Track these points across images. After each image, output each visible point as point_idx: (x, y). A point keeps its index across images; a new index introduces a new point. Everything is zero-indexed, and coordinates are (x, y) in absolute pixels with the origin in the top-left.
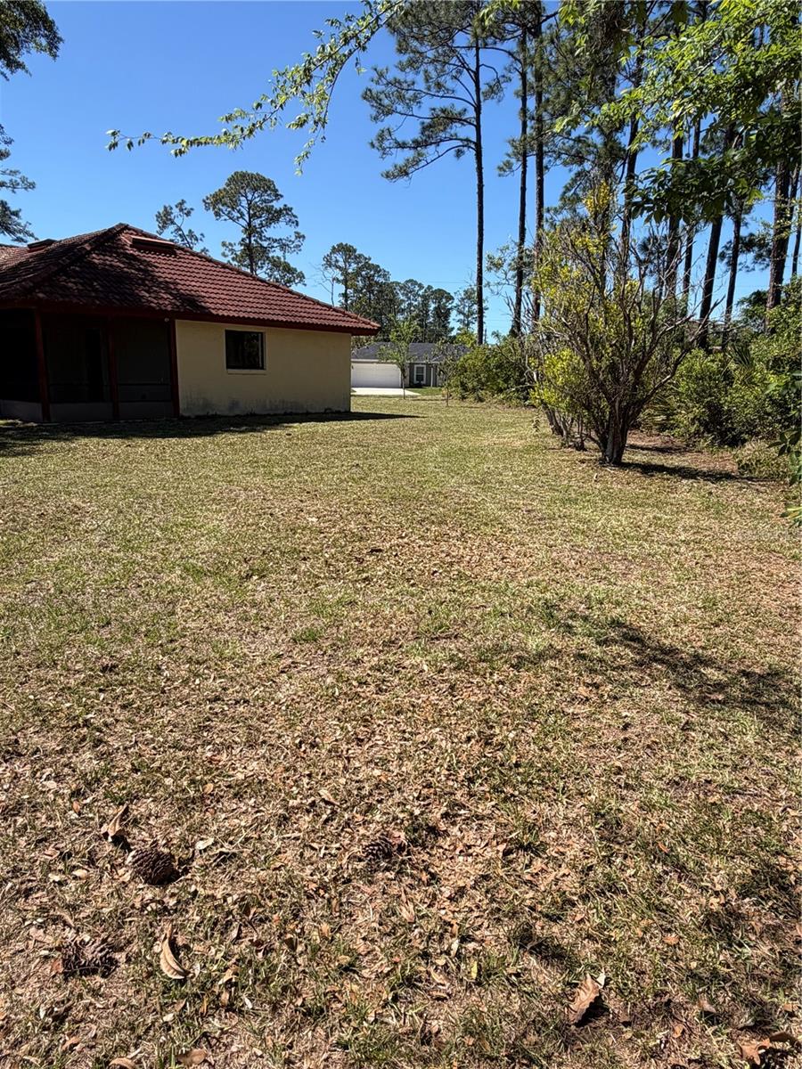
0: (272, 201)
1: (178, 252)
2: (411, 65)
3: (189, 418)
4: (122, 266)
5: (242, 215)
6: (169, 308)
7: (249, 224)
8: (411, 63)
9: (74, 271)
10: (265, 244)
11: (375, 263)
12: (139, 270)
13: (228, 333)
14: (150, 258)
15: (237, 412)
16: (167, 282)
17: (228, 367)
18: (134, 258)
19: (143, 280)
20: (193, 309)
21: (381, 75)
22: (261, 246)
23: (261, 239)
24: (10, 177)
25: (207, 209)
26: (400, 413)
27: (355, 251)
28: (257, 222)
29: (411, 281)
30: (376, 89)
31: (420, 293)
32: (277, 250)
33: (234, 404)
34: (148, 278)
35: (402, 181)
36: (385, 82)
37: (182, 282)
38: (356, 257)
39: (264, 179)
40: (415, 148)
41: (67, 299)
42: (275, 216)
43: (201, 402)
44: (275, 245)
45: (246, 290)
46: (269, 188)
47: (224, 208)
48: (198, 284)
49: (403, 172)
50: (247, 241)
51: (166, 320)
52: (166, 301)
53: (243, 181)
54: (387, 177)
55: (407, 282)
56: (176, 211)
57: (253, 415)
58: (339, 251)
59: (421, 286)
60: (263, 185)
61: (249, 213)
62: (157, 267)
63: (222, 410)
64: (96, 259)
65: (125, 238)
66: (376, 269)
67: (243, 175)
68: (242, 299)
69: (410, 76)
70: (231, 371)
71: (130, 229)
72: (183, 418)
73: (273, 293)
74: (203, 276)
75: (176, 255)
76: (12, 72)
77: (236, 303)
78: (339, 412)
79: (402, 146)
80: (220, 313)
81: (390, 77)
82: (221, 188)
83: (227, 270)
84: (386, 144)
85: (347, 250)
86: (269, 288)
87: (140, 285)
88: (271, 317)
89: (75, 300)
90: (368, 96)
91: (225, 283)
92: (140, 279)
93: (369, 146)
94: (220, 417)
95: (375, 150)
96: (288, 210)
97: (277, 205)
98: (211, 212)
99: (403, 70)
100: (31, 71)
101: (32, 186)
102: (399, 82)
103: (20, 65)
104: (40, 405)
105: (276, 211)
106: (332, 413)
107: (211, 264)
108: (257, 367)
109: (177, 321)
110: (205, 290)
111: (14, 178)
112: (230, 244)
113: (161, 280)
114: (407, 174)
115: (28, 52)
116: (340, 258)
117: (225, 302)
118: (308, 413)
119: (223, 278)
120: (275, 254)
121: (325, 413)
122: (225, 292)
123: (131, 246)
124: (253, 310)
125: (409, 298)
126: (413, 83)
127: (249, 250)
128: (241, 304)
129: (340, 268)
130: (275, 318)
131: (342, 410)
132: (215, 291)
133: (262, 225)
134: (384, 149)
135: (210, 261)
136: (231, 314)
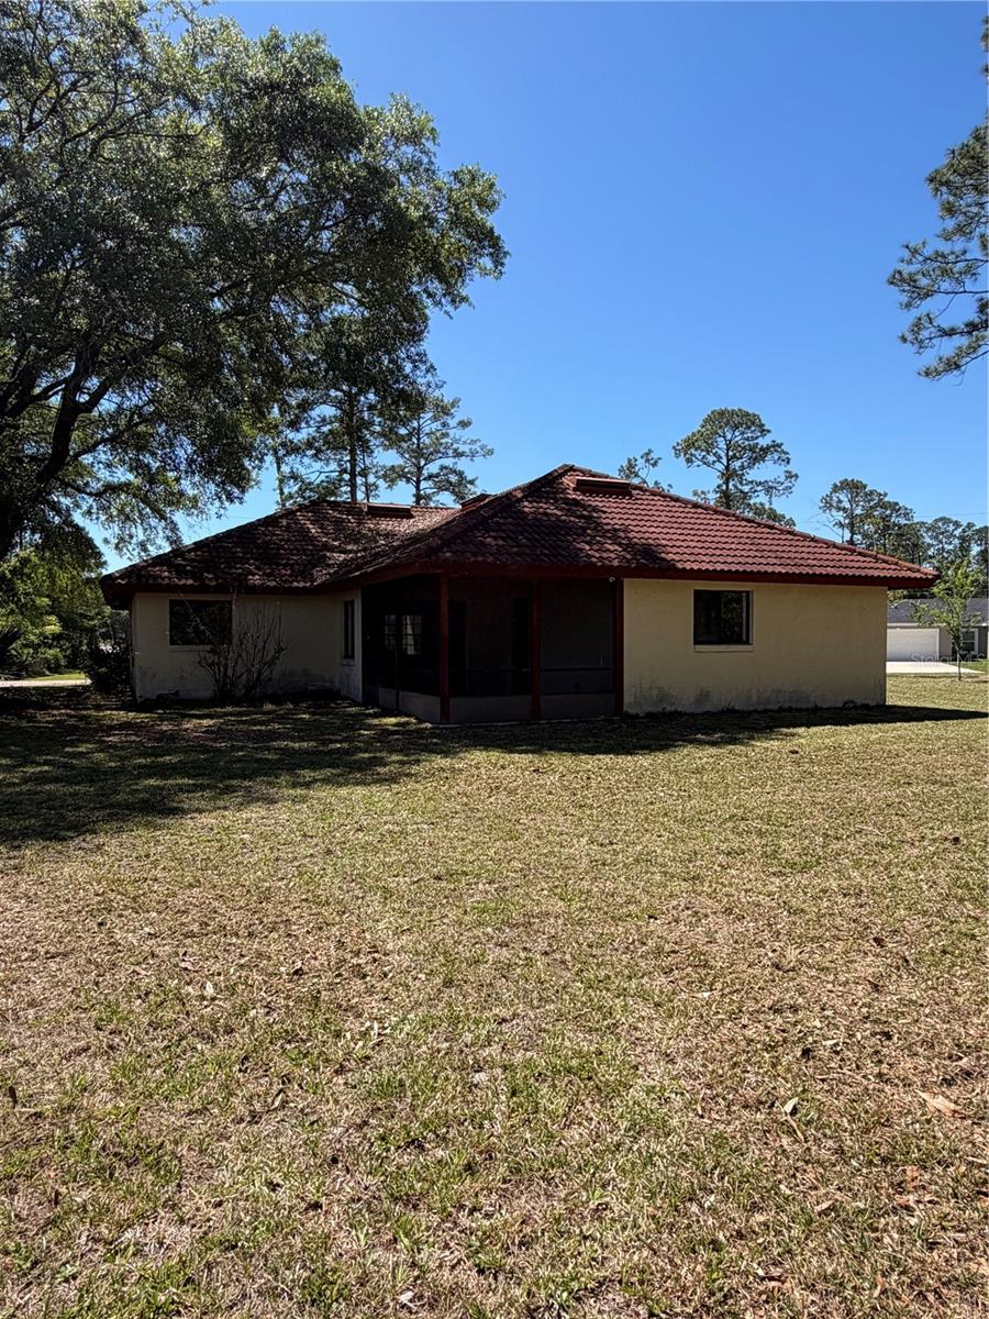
0: (757, 438)
1: (633, 492)
2: (961, 230)
3: (637, 716)
4: (559, 513)
5: (719, 458)
6: (616, 563)
7: (727, 468)
8: (960, 230)
9: (498, 523)
10: (746, 489)
11: (892, 500)
12: (583, 517)
13: (698, 594)
14: (597, 501)
15: (708, 707)
16: (616, 530)
17: (696, 642)
18: (576, 503)
19: (584, 529)
20: (651, 564)
21: (915, 252)
22: (741, 491)
23: (741, 483)
24: (470, 447)
25: (677, 456)
26: (972, 708)
27: (865, 487)
28: (737, 464)
29: (942, 519)
30: (906, 269)
31: (957, 533)
32: (762, 494)
33: (704, 696)
34: (592, 525)
35: (951, 378)
36: (921, 258)
37: (636, 529)
38: (866, 494)
39: (748, 414)
40: (970, 333)
41: (480, 558)
42: (759, 455)
43: (655, 693)
44: (759, 488)
45: (725, 534)
46: (753, 423)
47: (697, 453)
48: (658, 530)
49: (953, 365)
50: (724, 487)
51: (612, 579)
52: (612, 553)
53: (722, 419)
54: (927, 374)
55: (936, 521)
56: (641, 462)
57: (729, 712)
58: (842, 488)
59: (957, 524)
60: (748, 421)
61: (727, 455)
62: (605, 512)
63: (686, 703)
64: (527, 507)
65: (569, 481)
66: (894, 507)
67: (722, 413)
68: (719, 546)
69: (959, 244)
70: (698, 646)
71: (575, 470)
72: (628, 716)
73: (765, 536)
74: (666, 520)
75: (631, 496)
76: (456, 308)
77: (710, 552)
78: (866, 707)
79: (951, 333)
80: (688, 566)
81: (928, 251)
82: (695, 430)
83: (699, 510)
84: (925, 334)
85: (854, 487)
86: (759, 530)
87: (579, 536)
88: (763, 568)
89: (490, 559)
90: (896, 279)
91: (696, 527)
92: (581, 527)
93: (899, 341)
94: (681, 714)
95: (908, 345)
96: (776, 446)
97: (763, 442)
98: (682, 458)
99: (947, 239)
100: (474, 303)
101: (491, 452)
102: (943, 256)
103: (464, 299)
104: (438, 699)
105: (762, 449)
106: (856, 707)
107: (677, 504)
108: (739, 641)
109: (627, 582)
110: (668, 537)
111: (474, 447)
112: (703, 493)
113: (609, 527)
114: (958, 367)
115: (471, 280)
116: (844, 497)
117: (696, 551)
118: (816, 709)
119: (693, 521)
120: (758, 500)
121: (843, 708)
122: (696, 538)
123: (574, 490)
124: (735, 560)
125: (941, 542)
126: (965, 252)
127: (726, 496)
128: (718, 552)
129: (844, 510)
130: (770, 569)
131: (872, 703)
132: (682, 538)
133: (742, 468)
134: (922, 341)
135: (677, 500)
136: (704, 567)
